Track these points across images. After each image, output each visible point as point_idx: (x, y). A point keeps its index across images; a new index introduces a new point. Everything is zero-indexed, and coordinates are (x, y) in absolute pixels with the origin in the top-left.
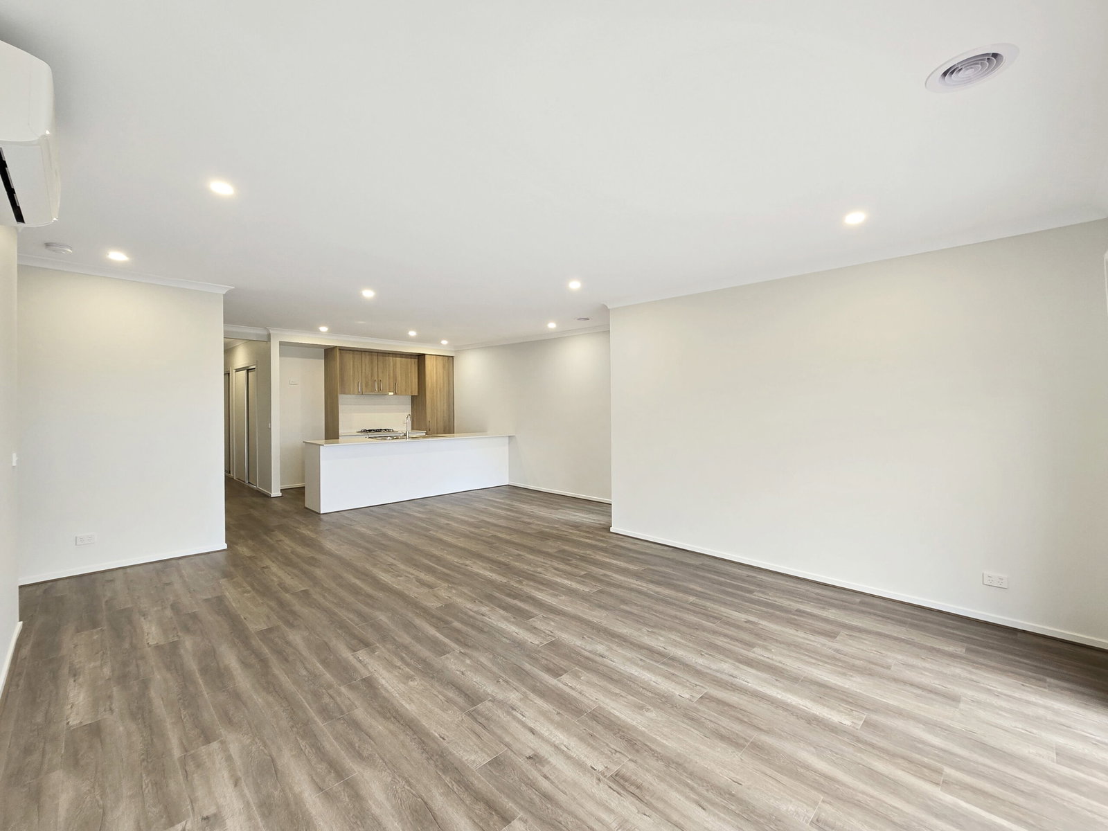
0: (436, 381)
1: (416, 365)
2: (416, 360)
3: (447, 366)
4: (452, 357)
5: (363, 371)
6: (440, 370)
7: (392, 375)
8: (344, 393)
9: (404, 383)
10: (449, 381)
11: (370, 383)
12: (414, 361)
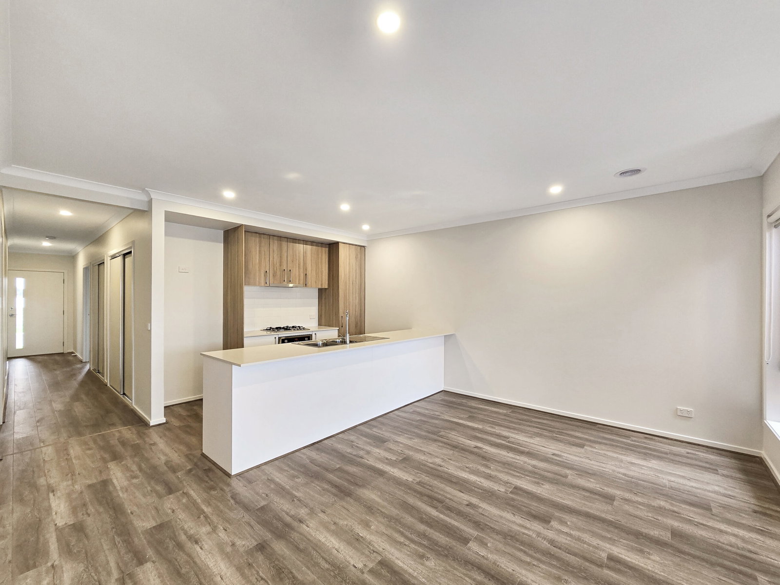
0: (349, 272)
1: (327, 255)
2: (327, 249)
3: (359, 256)
4: (364, 247)
5: (271, 259)
6: (353, 261)
7: (302, 264)
8: (248, 284)
9: (315, 274)
10: (361, 273)
11: (278, 273)
12: (325, 251)
